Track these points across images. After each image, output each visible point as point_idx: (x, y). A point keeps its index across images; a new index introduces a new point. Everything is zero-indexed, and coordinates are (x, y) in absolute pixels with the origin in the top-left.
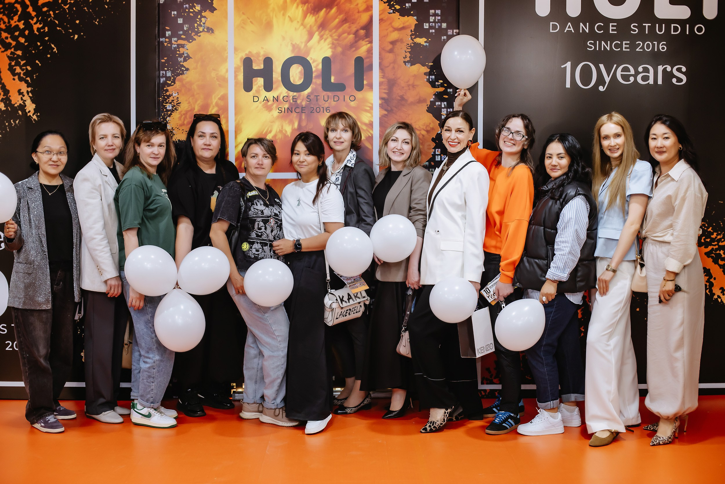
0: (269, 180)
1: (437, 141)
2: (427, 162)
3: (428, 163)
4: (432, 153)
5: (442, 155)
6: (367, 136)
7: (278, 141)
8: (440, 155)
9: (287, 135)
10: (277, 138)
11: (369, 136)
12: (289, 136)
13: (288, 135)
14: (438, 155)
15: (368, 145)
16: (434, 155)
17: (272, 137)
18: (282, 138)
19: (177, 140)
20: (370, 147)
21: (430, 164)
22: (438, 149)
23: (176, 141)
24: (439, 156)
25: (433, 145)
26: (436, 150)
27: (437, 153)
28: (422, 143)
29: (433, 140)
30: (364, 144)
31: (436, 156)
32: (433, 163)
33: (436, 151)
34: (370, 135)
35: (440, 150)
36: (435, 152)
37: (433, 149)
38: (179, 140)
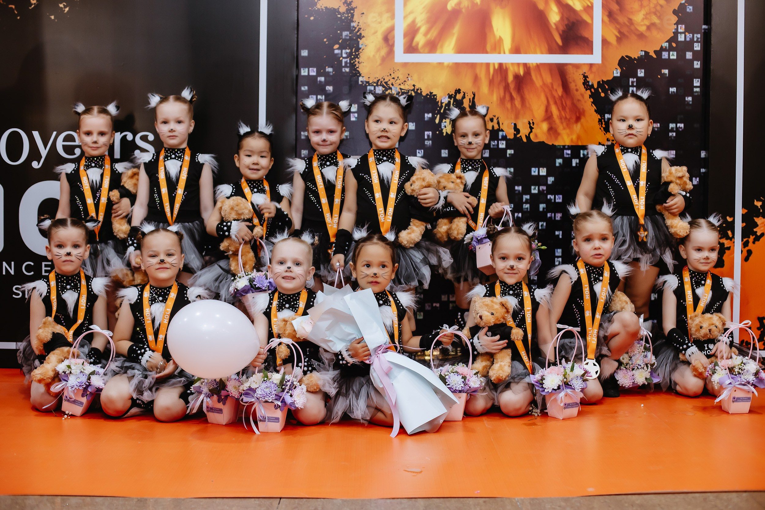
0: (451, 64)
1: (680, 14)
2: (666, 42)
3: (668, 43)
4: (674, 31)
5: (687, 33)
6: (586, 5)
7: (464, 10)
8: (684, 33)
9: (475, 2)
10: (462, 6)
11: (588, 6)
12: (479, 3)
13: (477, 3)
14: (681, 33)
15: (586, 17)
16: (676, 33)
17: (455, 5)
18: (468, 7)
19: (323, 7)
20: (588, 20)
21: (670, 45)
22: (682, 24)
23: (322, 9)
24: (683, 35)
25: (675, 19)
26: (679, 26)
27: (680, 30)
28: (660, 16)
29: (675, 12)
30: (581, 17)
31: (679, 35)
32: (674, 45)
33: (679, 28)
34: (590, 5)
35: (684, 26)
36: (677, 29)
37: (675, 24)
38: (326, 8)
